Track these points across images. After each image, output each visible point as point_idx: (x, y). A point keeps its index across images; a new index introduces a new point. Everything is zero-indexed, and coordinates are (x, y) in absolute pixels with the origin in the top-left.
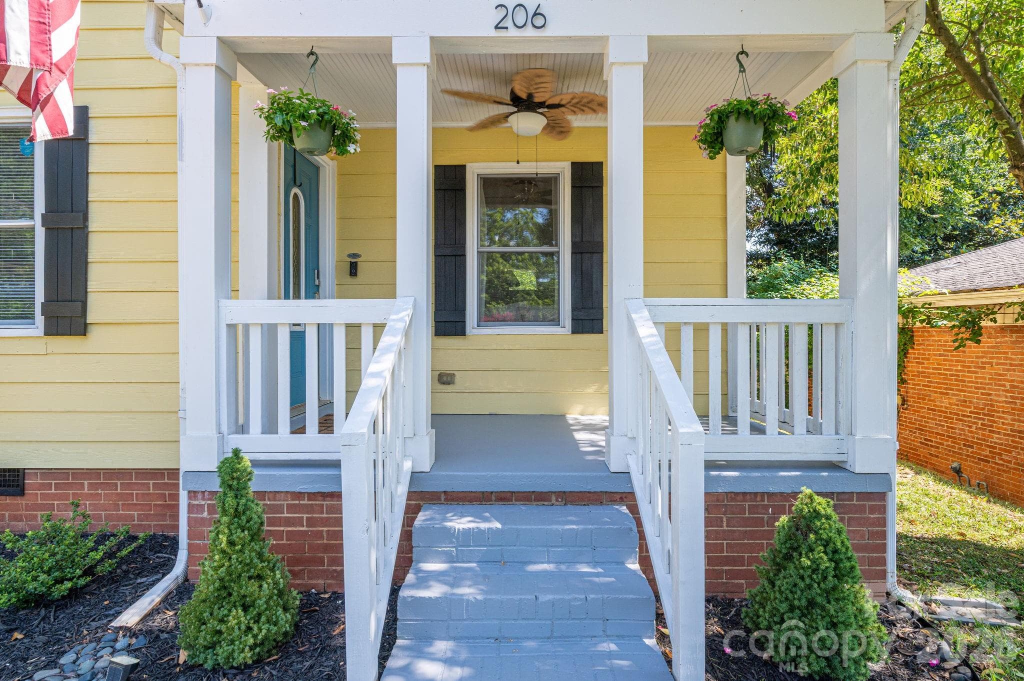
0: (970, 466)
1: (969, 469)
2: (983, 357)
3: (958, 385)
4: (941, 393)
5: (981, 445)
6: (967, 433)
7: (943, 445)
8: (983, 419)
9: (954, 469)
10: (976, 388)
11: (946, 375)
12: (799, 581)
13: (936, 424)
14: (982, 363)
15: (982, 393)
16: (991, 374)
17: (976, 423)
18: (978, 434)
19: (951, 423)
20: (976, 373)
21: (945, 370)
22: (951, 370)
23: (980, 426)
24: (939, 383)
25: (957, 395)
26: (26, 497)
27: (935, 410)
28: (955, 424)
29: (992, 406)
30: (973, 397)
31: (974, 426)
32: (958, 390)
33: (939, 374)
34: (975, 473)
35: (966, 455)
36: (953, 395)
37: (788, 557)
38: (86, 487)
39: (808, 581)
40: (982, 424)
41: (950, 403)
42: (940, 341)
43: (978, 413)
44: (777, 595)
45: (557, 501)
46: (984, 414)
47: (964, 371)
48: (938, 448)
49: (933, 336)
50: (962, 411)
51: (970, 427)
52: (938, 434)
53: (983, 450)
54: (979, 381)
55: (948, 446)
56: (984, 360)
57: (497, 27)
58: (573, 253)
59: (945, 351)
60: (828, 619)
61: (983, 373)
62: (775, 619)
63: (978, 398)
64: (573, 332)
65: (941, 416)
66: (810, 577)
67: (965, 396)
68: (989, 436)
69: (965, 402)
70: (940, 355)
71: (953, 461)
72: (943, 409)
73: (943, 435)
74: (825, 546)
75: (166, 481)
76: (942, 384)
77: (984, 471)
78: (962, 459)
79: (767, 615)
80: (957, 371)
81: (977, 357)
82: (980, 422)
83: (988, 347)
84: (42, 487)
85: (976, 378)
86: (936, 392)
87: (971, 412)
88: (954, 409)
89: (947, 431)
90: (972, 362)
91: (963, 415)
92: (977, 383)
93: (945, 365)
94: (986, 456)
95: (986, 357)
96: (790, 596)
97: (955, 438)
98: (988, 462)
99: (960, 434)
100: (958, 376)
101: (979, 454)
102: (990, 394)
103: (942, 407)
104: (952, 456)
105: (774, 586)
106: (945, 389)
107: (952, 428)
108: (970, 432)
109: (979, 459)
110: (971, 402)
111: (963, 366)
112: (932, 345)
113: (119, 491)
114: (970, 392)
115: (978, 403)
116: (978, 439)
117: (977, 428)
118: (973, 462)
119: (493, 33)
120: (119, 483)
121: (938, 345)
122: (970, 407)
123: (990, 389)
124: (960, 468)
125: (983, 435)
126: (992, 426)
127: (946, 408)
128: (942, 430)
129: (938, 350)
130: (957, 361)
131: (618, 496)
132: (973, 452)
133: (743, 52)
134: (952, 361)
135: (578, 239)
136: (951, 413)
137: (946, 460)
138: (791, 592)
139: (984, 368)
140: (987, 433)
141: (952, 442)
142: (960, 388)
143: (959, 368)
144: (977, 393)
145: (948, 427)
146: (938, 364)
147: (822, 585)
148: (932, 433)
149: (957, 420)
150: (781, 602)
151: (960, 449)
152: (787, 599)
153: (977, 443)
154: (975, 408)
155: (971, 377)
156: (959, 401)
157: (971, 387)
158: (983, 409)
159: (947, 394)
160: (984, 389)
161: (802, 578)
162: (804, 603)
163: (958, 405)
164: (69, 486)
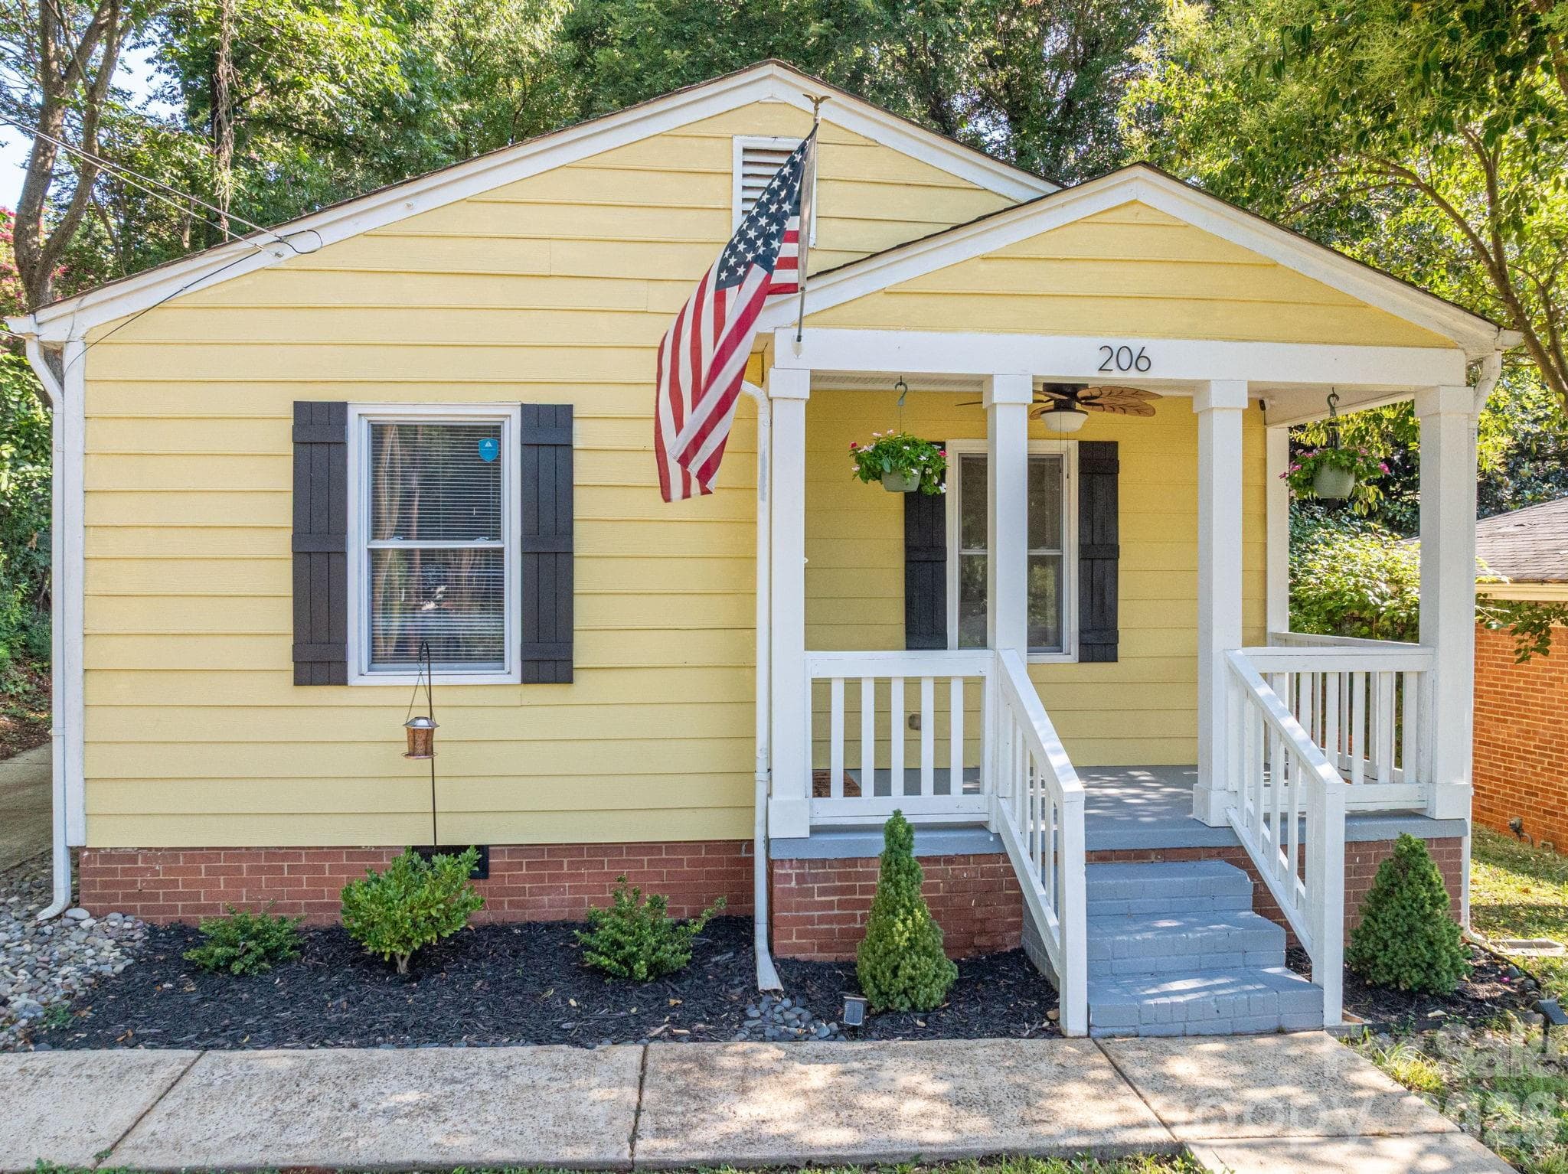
0: (1532, 822)
1: (1531, 826)
2: (1550, 671)
3: (1519, 709)
4: (1498, 720)
5: (1547, 791)
6: (1529, 776)
7: (1499, 793)
8: (1550, 757)
9: (1513, 826)
10: (1543, 713)
11: (1504, 693)
12: (1401, 910)
13: (1491, 765)
14: (1551, 678)
15: (1550, 721)
16: (1561, 694)
17: (1542, 762)
18: (1544, 776)
19: (1510, 762)
20: (1543, 692)
21: (1503, 686)
22: (1511, 687)
23: (1546, 765)
24: (1496, 706)
25: (1519, 723)
26: (490, 881)
27: (1488, 744)
28: (1516, 763)
29: (1562, 737)
30: (1538, 726)
31: (1539, 767)
32: (1519, 716)
33: (1496, 693)
34: (1539, 831)
35: (1529, 807)
36: (1514, 722)
37: (1389, 893)
38: (565, 866)
39: (1409, 910)
40: (1550, 764)
41: (1509, 735)
42: (1497, 645)
43: (1545, 749)
44: (1382, 926)
45: (1156, 858)
46: (1552, 750)
47: (1527, 689)
48: (1492, 798)
49: (1488, 638)
50: (1525, 745)
51: (1534, 767)
52: (1492, 778)
53: (1550, 799)
54: (1546, 703)
55: (1505, 794)
56: (1553, 674)
57: (1100, 369)
58: (1080, 559)
59: (1503, 659)
60: (1426, 939)
61: (1551, 693)
62: (1379, 947)
63: (1545, 728)
64: (1081, 661)
65: (1496, 753)
66: (1411, 906)
67: (1528, 724)
68: (1557, 780)
69: (1528, 732)
70: (1497, 666)
71: (1511, 816)
72: (1500, 743)
73: (1499, 780)
74: (1423, 879)
75: (664, 856)
76: (1500, 706)
77: (1551, 828)
78: (1521, 813)
79: (1371, 946)
80: (1518, 688)
81: (1545, 671)
82: (1547, 760)
83: (1558, 657)
84: (510, 866)
85: (1543, 699)
86: (1490, 718)
87: (1536, 747)
88: (1514, 743)
89: (1505, 774)
90: (1538, 677)
91: (1525, 751)
92: (1543, 706)
93: (1504, 680)
94: (1553, 807)
95: (1555, 671)
96: (1393, 925)
97: (1514, 783)
98: (1555, 814)
99: (1521, 778)
100: (1519, 695)
101: (1545, 804)
102: (1559, 722)
103: (1498, 739)
104: (1511, 809)
105: (1376, 921)
106: (1503, 714)
107: (1510, 769)
108: (1536, 774)
109: (1545, 811)
110: (1535, 733)
111: (1526, 682)
112: (1487, 651)
113: (606, 869)
114: (1535, 719)
115: (1544, 735)
116: (1544, 783)
117: (1543, 769)
118: (1537, 816)
119: (1096, 374)
120: (606, 859)
121: (1495, 652)
122: (1534, 740)
123: (1559, 715)
124: (1521, 825)
125: (1551, 778)
126: (1560, 766)
127: (1505, 741)
128: (1499, 773)
129: (1494, 658)
130: (1519, 675)
131: (1215, 852)
132: (1537, 803)
133: (1334, 395)
134: (1512, 674)
135: (1088, 541)
136: (1509, 748)
137: (1504, 814)
138: (1394, 921)
139: (1552, 685)
140: (1555, 775)
141: (1512, 789)
142: (1522, 713)
143: (1521, 684)
144: (1543, 720)
145: (1506, 768)
146: (1495, 679)
147: (1421, 913)
148: (1485, 776)
149: (1519, 757)
150: (1385, 931)
151: (1520, 798)
152: (1390, 928)
153: (1542, 790)
154: (1541, 740)
155: (1536, 698)
156: (1521, 730)
157: (1536, 712)
158: (1551, 742)
159: (1505, 721)
160: (1552, 714)
161: (1404, 908)
162: (1406, 929)
163: (1518, 737)
164: (544, 865)
